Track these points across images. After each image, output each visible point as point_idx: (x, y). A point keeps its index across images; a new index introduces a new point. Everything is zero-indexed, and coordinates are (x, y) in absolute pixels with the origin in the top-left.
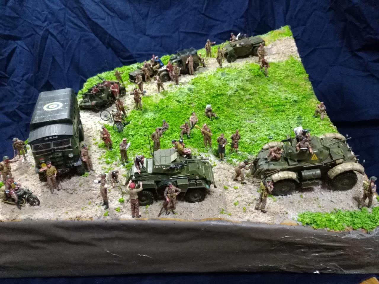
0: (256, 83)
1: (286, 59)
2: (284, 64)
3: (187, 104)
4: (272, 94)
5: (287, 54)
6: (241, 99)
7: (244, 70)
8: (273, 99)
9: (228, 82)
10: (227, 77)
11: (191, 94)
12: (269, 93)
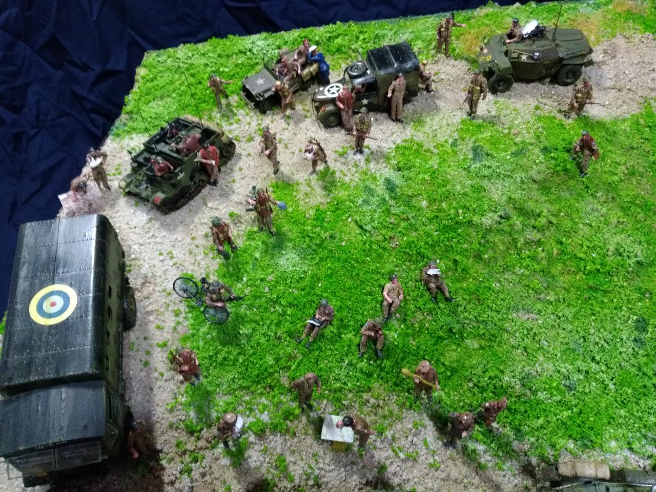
0: (553, 189)
1: (635, 109)
2: (628, 129)
3: (381, 238)
4: (587, 230)
5: (640, 94)
6: (514, 239)
7: (531, 147)
8: (588, 247)
9: (485, 183)
10: (488, 164)
11: (392, 202)
12: (581, 225)
